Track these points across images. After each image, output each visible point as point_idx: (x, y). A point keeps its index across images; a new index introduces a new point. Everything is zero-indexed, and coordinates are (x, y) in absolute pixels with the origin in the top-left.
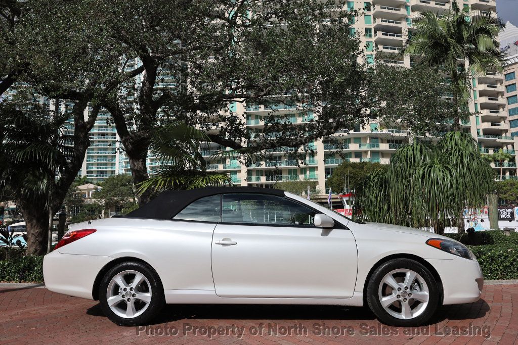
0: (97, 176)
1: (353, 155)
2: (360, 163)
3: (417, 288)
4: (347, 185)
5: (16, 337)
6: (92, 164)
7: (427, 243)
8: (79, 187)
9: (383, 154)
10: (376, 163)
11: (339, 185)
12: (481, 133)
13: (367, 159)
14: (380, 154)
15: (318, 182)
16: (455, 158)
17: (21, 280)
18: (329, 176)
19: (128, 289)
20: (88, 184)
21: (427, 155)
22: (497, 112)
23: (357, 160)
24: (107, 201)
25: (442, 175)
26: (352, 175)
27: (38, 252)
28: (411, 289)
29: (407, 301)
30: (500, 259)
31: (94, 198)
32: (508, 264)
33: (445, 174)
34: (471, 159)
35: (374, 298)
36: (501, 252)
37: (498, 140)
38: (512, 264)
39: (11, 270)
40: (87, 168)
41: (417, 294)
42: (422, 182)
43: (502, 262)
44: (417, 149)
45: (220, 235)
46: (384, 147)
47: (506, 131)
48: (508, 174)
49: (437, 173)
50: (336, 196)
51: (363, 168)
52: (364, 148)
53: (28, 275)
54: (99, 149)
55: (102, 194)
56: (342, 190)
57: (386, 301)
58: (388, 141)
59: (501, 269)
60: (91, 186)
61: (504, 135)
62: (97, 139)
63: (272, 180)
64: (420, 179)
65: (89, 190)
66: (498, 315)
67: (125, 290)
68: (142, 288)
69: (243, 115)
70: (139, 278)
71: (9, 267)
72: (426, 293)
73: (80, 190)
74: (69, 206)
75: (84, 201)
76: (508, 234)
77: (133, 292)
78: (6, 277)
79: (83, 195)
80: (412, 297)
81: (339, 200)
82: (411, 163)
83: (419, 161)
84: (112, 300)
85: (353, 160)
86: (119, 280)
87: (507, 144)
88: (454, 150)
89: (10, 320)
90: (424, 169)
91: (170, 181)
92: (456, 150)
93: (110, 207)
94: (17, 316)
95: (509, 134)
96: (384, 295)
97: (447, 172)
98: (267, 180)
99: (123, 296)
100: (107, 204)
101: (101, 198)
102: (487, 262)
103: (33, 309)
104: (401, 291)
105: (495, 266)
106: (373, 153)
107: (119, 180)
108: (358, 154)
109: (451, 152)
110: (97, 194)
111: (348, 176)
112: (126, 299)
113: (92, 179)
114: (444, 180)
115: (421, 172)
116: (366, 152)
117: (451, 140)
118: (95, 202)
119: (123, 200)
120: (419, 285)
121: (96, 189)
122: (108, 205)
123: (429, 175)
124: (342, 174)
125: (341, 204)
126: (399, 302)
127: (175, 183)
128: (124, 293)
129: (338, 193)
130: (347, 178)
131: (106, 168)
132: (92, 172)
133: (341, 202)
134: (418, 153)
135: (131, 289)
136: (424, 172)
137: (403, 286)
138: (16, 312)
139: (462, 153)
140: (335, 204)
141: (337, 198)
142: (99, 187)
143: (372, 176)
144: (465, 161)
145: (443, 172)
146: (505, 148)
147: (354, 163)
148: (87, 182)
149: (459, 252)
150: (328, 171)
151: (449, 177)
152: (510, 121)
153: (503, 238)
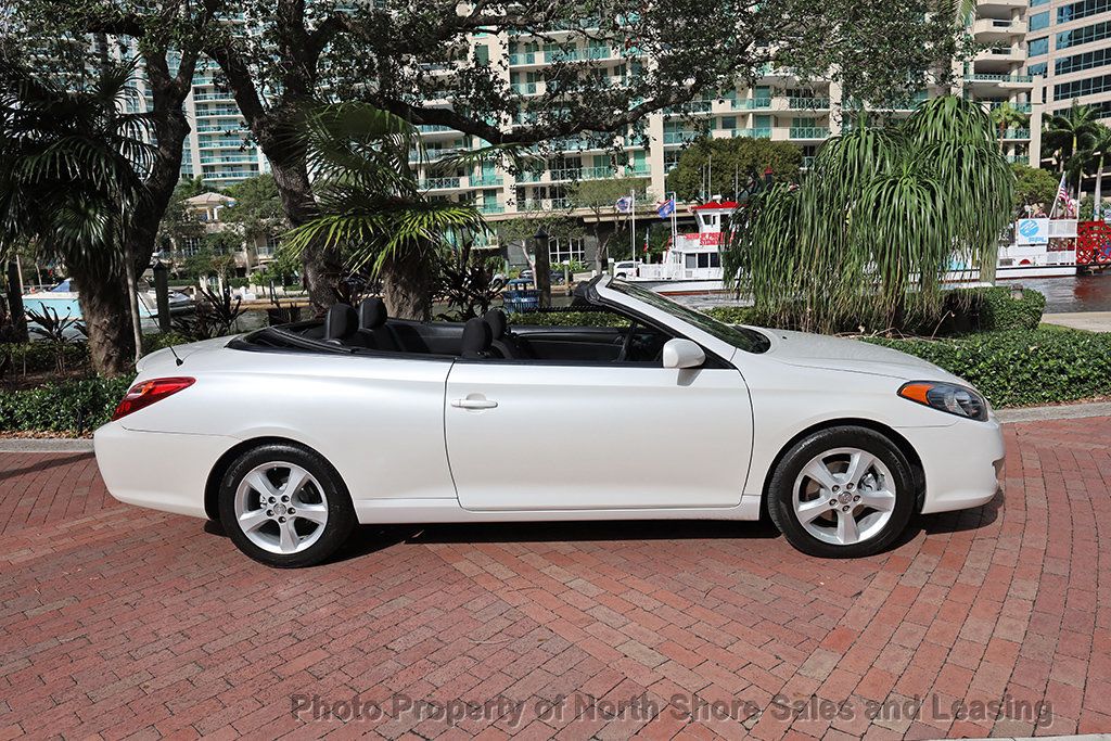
0: (224, 175)
1: (719, 124)
2: (731, 141)
3: (873, 483)
4: (706, 186)
5: (60, 604)
6: (211, 152)
7: (899, 393)
8: (190, 200)
9: (778, 120)
10: (762, 140)
11: (691, 185)
12: (971, 71)
13: (745, 131)
14: (772, 119)
15: (650, 179)
16: (946, 162)
17: (81, 430)
18: (672, 168)
19: (278, 499)
20: (209, 194)
21: (887, 158)
22: (1007, 25)
23: (726, 134)
24: (249, 227)
25: (916, 202)
26: (715, 165)
27: (114, 359)
28: (859, 487)
29: (850, 512)
30: (1012, 366)
31: (223, 221)
32: (1028, 376)
33: (922, 201)
34: (980, 164)
35: (783, 505)
36: (1016, 353)
37: (1002, 84)
38: (1034, 376)
39: (58, 410)
40: (202, 161)
41: (871, 495)
42: (875, 217)
43: (1016, 372)
44: (866, 142)
45: (460, 387)
46: (780, 104)
47: (1020, 64)
48: (1012, 152)
49: (907, 199)
50: (684, 207)
51: (736, 148)
52: (742, 109)
53: (95, 420)
54: (219, 120)
55: (236, 215)
56: (697, 193)
57: (806, 510)
58: (789, 93)
59: (1012, 387)
60: (215, 197)
61: (1014, 73)
62: (214, 100)
63: (563, 179)
64: (870, 211)
65: (212, 205)
66: (1021, 515)
67: (271, 500)
68: (307, 495)
69: (500, 63)
70: (298, 476)
71: (53, 404)
72: (890, 493)
73: (194, 206)
74: (177, 238)
75: (203, 227)
76: (1018, 296)
77: (288, 505)
78: (51, 422)
79: (201, 216)
80: (859, 502)
81: (692, 214)
82: (852, 173)
83: (869, 170)
84: (247, 519)
85: (719, 134)
86: (256, 480)
87: (1017, 91)
88: (944, 144)
89: (49, 551)
90: (880, 188)
91: (355, 227)
92: (948, 144)
93: (256, 237)
94: (66, 540)
95: (1024, 72)
96: (803, 498)
97: (927, 195)
98: (553, 178)
99: (269, 513)
100: (249, 232)
101: (237, 221)
102: (988, 374)
103: (99, 517)
104: (839, 492)
105: (1002, 381)
106: (758, 118)
107: (267, 185)
108: (729, 122)
109: (939, 149)
110: (227, 214)
111: (707, 167)
112: (275, 518)
113: (215, 182)
114: (920, 213)
115: (874, 196)
116: (744, 117)
117: (935, 115)
118: (225, 228)
119: (278, 224)
120: (876, 476)
121: (225, 203)
122: (251, 235)
123: (890, 202)
124: (697, 164)
125: (692, 222)
126: (834, 513)
127: (365, 230)
128: (271, 506)
129: (688, 201)
130: (707, 169)
131: (239, 159)
132: (212, 168)
133: (692, 218)
134: (870, 153)
135: (284, 499)
136: (880, 196)
137: (842, 481)
138: (64, 527)
139: (961, 152)
140: (682, 223)
141: (685, 211)
142: (230, 199)
143: (768, 199)
144: (966, 168)
145: (919, 196)
146: (1013, 100)
147: (720, 140)
148: (206, 189)
149: (963, 406)
150: (669, 157)
151: (930, 205)
152: (1029, 42)
153: (1008, 305)
